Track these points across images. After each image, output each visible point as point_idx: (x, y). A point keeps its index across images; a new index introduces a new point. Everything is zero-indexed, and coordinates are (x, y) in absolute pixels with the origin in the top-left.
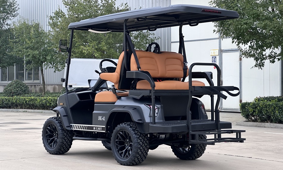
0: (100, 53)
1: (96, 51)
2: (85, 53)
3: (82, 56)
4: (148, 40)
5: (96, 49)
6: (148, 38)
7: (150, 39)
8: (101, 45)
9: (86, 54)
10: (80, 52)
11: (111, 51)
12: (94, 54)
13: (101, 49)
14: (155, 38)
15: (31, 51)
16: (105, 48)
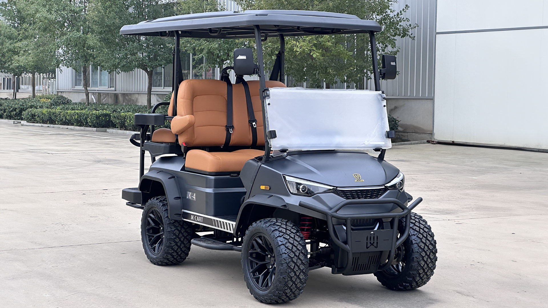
0: (320, 51)
1: (314, 49)
2: (298, 51)
3: (292, 55)
4: (399, 29)
5: (315, 45)
6: (398, 27)
7: (401, 27)
8: (322, 39)
9: (298, 53)
10: (289, 49)
11: (338, 49)
12: (311, 54)
13: (323, 45)
14: (409, 26)
15: (206, 43)
16: (330, 44)
